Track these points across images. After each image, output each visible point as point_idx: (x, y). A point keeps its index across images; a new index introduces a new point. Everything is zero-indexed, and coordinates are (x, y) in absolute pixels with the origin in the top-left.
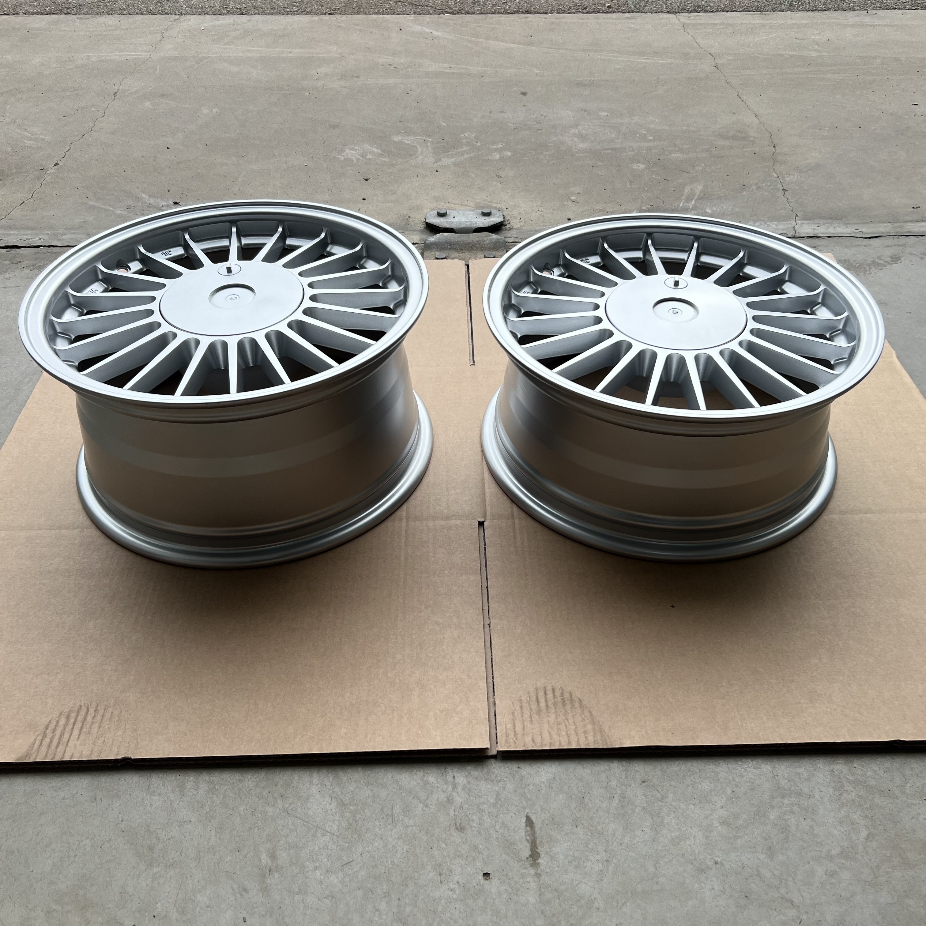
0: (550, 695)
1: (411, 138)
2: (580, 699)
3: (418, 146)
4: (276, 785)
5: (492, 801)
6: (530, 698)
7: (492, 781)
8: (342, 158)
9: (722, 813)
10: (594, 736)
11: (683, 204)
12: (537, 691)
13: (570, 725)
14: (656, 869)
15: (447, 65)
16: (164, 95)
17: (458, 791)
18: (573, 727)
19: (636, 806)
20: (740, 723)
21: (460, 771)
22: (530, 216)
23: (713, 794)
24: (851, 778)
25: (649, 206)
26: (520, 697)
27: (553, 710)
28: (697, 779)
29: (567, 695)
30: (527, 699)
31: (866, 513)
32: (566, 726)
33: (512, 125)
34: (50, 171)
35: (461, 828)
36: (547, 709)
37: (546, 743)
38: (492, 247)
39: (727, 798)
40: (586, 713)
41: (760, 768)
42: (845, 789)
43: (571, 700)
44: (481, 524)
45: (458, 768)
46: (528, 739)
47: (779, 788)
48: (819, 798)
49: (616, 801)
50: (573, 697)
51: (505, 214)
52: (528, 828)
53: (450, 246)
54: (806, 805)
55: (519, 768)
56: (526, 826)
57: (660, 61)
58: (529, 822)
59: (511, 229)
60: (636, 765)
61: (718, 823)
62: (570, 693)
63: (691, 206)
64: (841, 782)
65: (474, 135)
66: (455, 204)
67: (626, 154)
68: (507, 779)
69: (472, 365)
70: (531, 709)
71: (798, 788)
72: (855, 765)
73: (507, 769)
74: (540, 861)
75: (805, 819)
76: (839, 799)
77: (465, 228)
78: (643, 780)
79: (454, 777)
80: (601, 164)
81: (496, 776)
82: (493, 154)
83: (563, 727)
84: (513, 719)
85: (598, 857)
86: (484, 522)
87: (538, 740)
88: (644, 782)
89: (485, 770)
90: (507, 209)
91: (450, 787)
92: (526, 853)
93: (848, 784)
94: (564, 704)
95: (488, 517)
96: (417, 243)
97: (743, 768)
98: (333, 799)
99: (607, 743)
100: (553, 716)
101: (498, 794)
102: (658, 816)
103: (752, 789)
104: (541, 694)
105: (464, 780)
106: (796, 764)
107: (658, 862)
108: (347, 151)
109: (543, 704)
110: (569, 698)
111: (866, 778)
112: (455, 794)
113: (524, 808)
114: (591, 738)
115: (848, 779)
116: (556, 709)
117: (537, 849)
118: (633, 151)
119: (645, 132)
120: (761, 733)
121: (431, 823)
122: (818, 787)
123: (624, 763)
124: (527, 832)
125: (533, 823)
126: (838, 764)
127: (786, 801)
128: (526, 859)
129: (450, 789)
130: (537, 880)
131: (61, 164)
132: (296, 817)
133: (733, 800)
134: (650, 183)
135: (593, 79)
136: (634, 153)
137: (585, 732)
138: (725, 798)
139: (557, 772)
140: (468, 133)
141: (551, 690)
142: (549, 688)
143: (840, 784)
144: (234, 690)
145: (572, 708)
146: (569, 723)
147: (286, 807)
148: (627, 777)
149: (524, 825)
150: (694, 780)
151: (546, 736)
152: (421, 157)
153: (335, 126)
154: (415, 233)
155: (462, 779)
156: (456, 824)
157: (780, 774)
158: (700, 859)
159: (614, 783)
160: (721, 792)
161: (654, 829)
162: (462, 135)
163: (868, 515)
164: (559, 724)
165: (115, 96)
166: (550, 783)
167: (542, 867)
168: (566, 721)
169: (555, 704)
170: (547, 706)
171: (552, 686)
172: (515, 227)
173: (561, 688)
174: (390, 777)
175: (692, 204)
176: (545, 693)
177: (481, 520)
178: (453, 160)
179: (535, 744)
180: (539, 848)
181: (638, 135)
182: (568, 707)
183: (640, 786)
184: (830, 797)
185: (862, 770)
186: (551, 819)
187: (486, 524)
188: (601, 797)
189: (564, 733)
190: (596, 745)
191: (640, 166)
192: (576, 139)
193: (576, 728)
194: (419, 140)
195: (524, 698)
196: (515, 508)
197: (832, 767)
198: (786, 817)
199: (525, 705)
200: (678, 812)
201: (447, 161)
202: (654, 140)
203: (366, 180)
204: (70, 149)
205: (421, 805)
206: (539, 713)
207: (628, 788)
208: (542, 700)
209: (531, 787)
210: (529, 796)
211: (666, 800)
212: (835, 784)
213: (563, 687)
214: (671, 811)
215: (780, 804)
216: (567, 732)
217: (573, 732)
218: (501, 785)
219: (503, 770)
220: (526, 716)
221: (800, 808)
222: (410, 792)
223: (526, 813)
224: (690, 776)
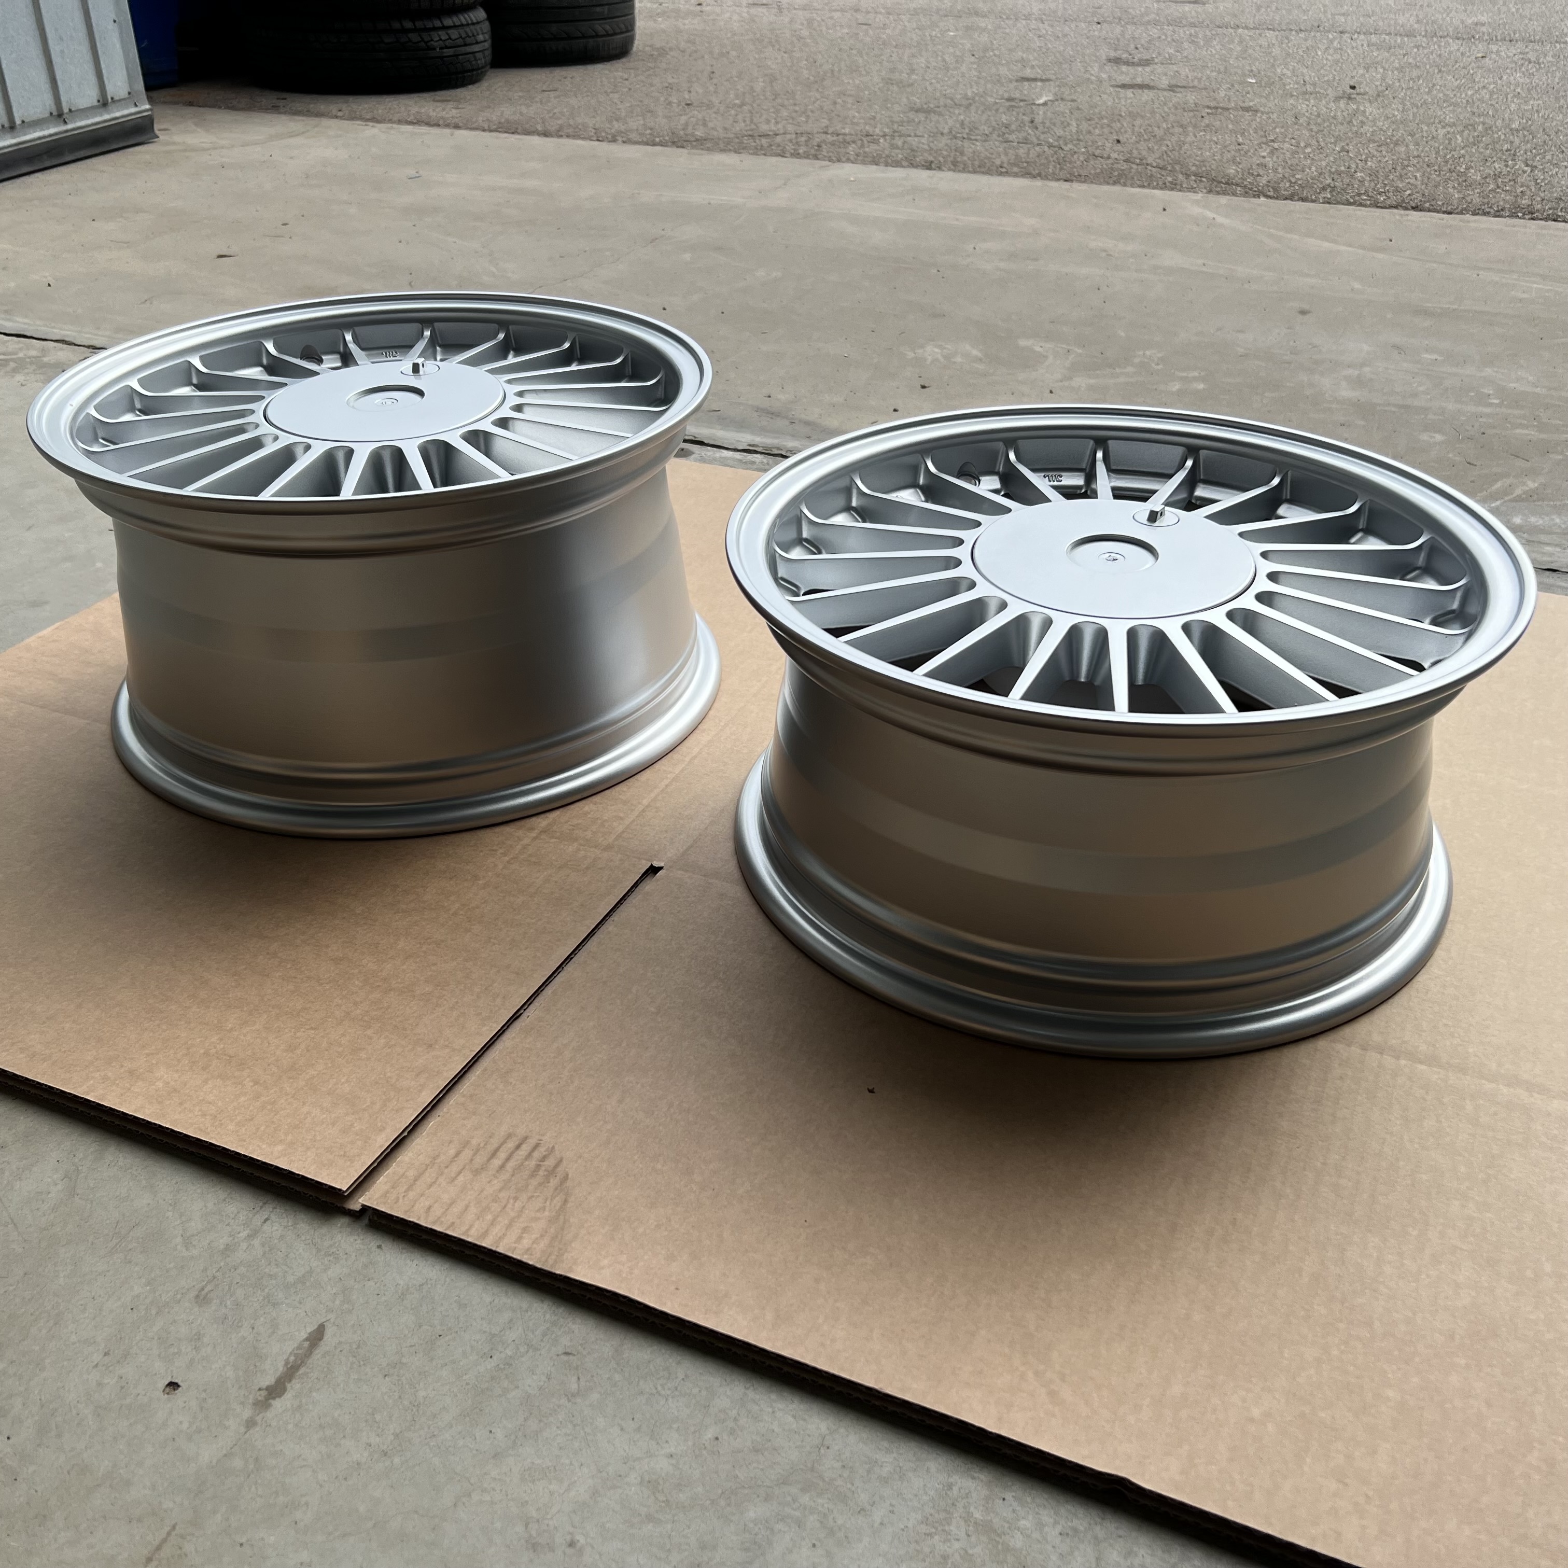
0: (522, 1153)
1: (1049, 345)
2: (567, 1175)
3: (1051, 357)
4: (9, 1129)
5: (291, 1279)
6: (485, 1144)
7: (319, 1250)
9: (662, 1465)
10: (535, 1241)
12: (507, 1138)
13: (513, 1209)
14: (455, 1505)
15: (1200, 261)
16: (719, 248)
17: (252, 1243)
18: (513, 1214)
19: (517, 1387)
20: (820, 1321)
21: (284, 1215)
23: (675, 1426)
24: (978, 1515)
26: (472, 1137)
27: (505, 1176)
28: (669, 1389)
29: (550, 1162)
30: (479, 1145)
31: (1421, 1062)
33: (1242, 351)
35: (204, 1299)
36: (497, 1171)
37: (445, 1221)
39: (694, 1444)
40: (558, 1201)
41: (804, 1420)
42: (947, 1528)
43: (552, 1172)
44: (653, 870)
46: (424, 1203)
47: (812, 1469)
48: (879, 1521)
49: (490, 1364)
50: (560, 1171)
52: (306, 1344)
54: (840, 1522)
55: (379, 1247)
56: (307, 1339)
58: (317, 1336)
60: (578, 1321)
61: (639, 1479)
62: (561, 1160)
64: (948, 1512)
65: (1160, 355)
67: (1423, 416)
68: (345, 1256)
70: (472, 1160)
71: (849, 1486)
72: (1009, 1496)
73: (359, 1241)
74: (278, 1404)
75: (814, 1545)
76: (917, 1542)
78: (569, 1350)
79: (266, 1220)
81: (331, 1245)
82: (1171, 383)
83: (496, 1207)
84: (427, 1164)
85: (374, 1440)
87: (437, 1211)
88: (566, 1354)
89: (324, 1230)
91: (247, 1232)
92: (268, 1380)
93: (962, 1523)
94: (533, 1174)
95: (673, 864)
97: (772, 1406)
98: (66, 1179)
99: (546, 1261)
100: (497, 1184)
101: (311, 1272)
102: (540, 1421)
103: (757, 1451)
104: (511, 1145)
105: (277, 1230)
106: (885, 1444)
107: (469, 1495)
108: (929, 348)
109: (497, 1162)
110: (550, 1169)
111: (1009, 1528)
112: (244, 1245)
113: (330, 1310)
114: (526, 1242)
115: (970, 1514)
116: (513, 1175)
117: (290, 1381)
118: (1441, 414)
119: (1491, 392)
121: (167, 1272)
122: (894, 1502)
124: (298, 1348)
125: (321, 1339)
126: (973, 1478)
127: (805, 1499)
128: (257, 1388)
129: (244, 1234)
130: (243, 1429)
133: (704, 1452)
135: (1456, 307)
136: (1441, 417)
137: (525, 1230)
138: (690, 1443)
139: (435, 1277)
140: (1154, 351)
141: (533, 1145)
142: (532, 1142)
143: (942, 1515)
144: (72, 977)
145: (540, 1184)
146: (513, 1205)
148: (544, 1334)
149: (305, 1336)
150: (659, 1388)
151: (456, 1210)
152: (1042, 371)
153: (938, 316)
155: (275, 1228)
156: (203, 1289)
157: (836, 1448)
158: (548, 1525)
159: (511, 1335)
160: (692, 1429)
161: (513, 1437)
162: (1140, 352)
163: (1422, 1067)
164: (495, 1200)
166: (408, 1289)
167: (269, 1414)
168: (511, 1201)
169: (520, 1167)
170: (502, 1167)
171: (541, 1140)
173: (553, 1147)
174: (174, 1181)
176: (518, 1147)
177: (659, 865)
179: (427, 1216)
180: (294, 1381)
181: (1472, 394)
182: (534, 1182)
183: (555, 1357)
184: (903, 1530)
185: (1014, 1511)
186: (354, 1346)
187: (661, 872)
188: (472, 1347)
189: (489, 1217)
190: (525, 1256)
191: (1434, 437)
192: (1344, 383)
193: (519, 1216)
194: (1059, 349)
195: (475, 1142)
196: (732, 864)
197: (955, 1478)
198: (780, 1526)
199: (469, 1152)
200: (583, 1429)
202: (1500, 405)
203: (923, 387)
205: (179, 1240)
206: (476, 1172)
207: (531, 1353)
208: (502, 1155)
209: (371, 1283)
210: (354, 1297)
211: (579, 1400)
212: (932, 1511)
213: (556, 1147)
214: (571, 1422)
215: (789, 1499)
216: (498, 1216)
217: (506, 1222)
218: (327, 1262)
219: (352, 1240)
220: (455, 1168)
221: (821, 1522)
222: (181, 1215)
223: (324, 1320)
224: (659, 1379)
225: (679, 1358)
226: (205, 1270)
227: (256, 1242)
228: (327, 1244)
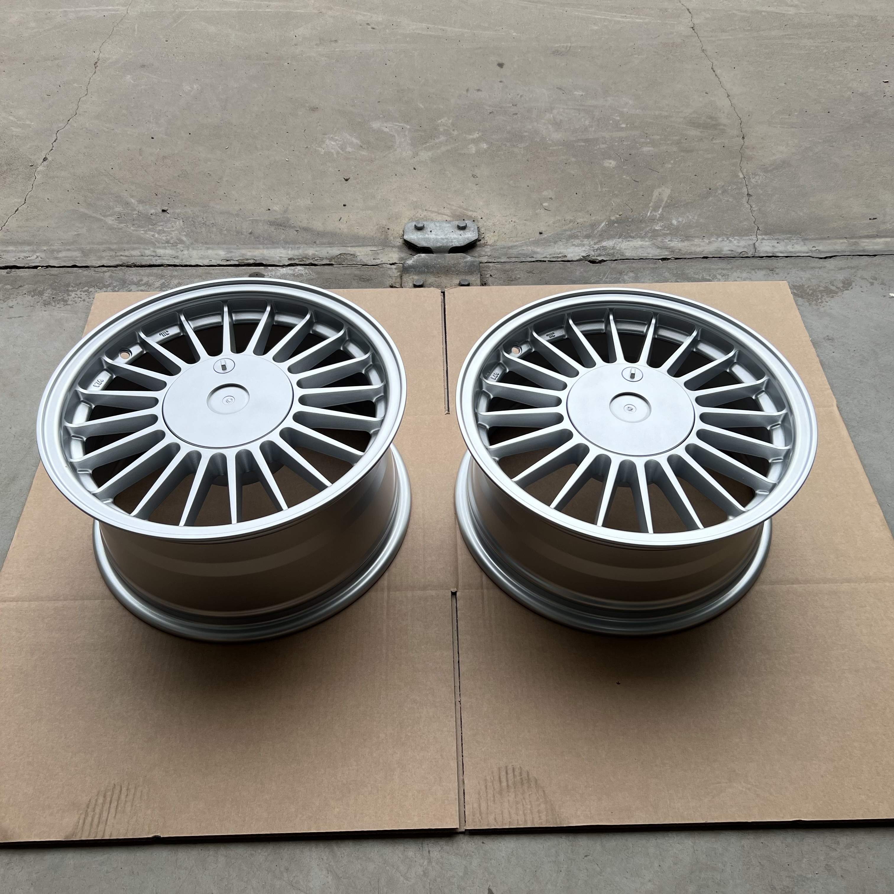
0: (511, 775)
1: (389, 125)
2: (535, 778)
3: (396, 135)
4: (282, 859)
5: (461, 874)
6: (493, 777)
7: (461, 856)
8: (323, 152)
9: (649, 886)
10: (547, 815)
11: (651, 213)
12: (499, 771)
13: (527, 804)
15: (424, 25)
16: (143, 66)
17: (432, 865)
18: (529, 807)
19: (579, 880)
20: (668, 802)
21: (434, 846)
22: (504, 228)
23: (643, 868)
24: (758, 853)
25: (618, 216)
26: (485, 776)
27: (512, 790)
28: (631, 853)
29: (524, 775)
30: (491, 779)
32: (523, 805)
33: (489, 108)
34: (40, 168)
36: (508, 789)
37: (506, 822)
38: (467, 270)
39: (654, 872)
40: (541, 792)
41: (683, 843)
42: (752, 863)
43: (529, 780)
44: (454, 594)
45: (433, 843)
46: (491, 818)
47: (698, 862)
48: (730, 872)
49: (563, 875)
50: (530, 776)
51: (480, 225)
53: (427, 269)
54: (719, 878)
55: (483, 843)
57: (637, 20)
59: (485, 245)
60: (580, 840)
62: (528, 772)
63: (658, 216)
64: (749, 857)
65: (451, 121)
66: (432, 212)
67: (598, 147)
68: (473, 853)
69: (447, 413)
70: (494, 788)
71: (713, 863)
73: (473, 844)
75: (717, 892)
76: (746, 873)
77: (441, 247)
78: (586, 855)
79: (429, 852)
80: (573, 160)
81: (464, 851)
82: (469, 147)
83: (520, 806)
84: (478, 799)
86: (456, 592)
87: (499, 819)
88: (586, 856)
89: (455, 845)
90: (482, 218)
91: (426, 861)
93: (755, 858)
94: (522, 784)
95: (460, 587)
96: (396, 263)
97: (669, 843)
98: (329, 872)
99: (557, 822)
100: (513, 796)
101: (466, 867)
102: (597, 889)
103: (675, 864)
104: (503, 773)
105: (437, 855)
106: (714, 840)
108: (327, 142)
109: (504, 784)
110: (527, 778)
111: (769, 853)
112: (430, 868)
113: (487, 881)
114: (543, 817)
115: (755, 854)
116: (515, 788)
118: (605, 143)
119: (618, 118)
120: (685, 813)
122: (730, 861)
123: (570, 838)
126: (748, 839)
127: (703, 875)
129: (426, 863)
131: (50, 159)
132: (299, 890)
133: (659, 873)
134: (620, 186)
135: (569, 44)
136: (607, 146)
137: (539, 812)
138: (652, 872)
139: (515, 846)
140: (446, 118)
141: (512, 769)
142: (510, 767)
143: (748, 859)
145: (528, 787)
146: (526, 802)
147: (291, 880)
148: (572, 852)
150: (627, 855)
151: (506, 815)
152: (399, 150)
153: (314, 109)
154: (394, 249)
155: (436, 854)
157: (699, 849)
159: (562, 857)
160: (649, 866)
162: (439, 121)
163: (795, 586)
164: (517, 803)
165: (96, 67)
166: (508, 856)
168: (524, 801)
169: (515, 783)
170: (508, 786)
171: (513, 766)
172: (490, 242)
173: (520, 767)
174: (376, 852)
175: (659, 212)
176: (507, 773)
177: (454, 590)
178: (430, 154)
179: (497, 823)
181: (611, 122)
182: (525, 787)
183: (583, 860)
184: (739, 871)
185: (767, 846)
186: (509, 892)
187: (458, 594)
188: (550, 870)
189: (521, 812)
190: (548, 824)
191: (611, 163)
192: (550, 126)
193: (532, 807)
194: (397, 127)
195: (488, 778)
196: (484, 578)
197: (742, 842)
198: (702, 890)
199: (489, 784)
200: (614, 885)
201: (425, 155)
202: (626, 129)
203: (347, 180)
204: (57, 139)
205: (402, 879)
206: (501, 792)
207: (573, 863)
208: (504, 779)
209: (493, 861)
210: (492, 870)
211: (603, 874)
212: (744, 859)
213: (522, 766)
214: (608, 884)
215: (698, 878)
216: (524, 811)
217: (529, 811)
218: (469, 860)
219: (470, 845)
220: (490, 796)
221: (713, 882)
222: (393, 866)
223: (488, 886)
224: (625, 851)
225: (625, 838)
226: (424, 887)
227: (434, 864)
228: (462, 851)
